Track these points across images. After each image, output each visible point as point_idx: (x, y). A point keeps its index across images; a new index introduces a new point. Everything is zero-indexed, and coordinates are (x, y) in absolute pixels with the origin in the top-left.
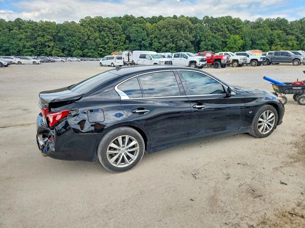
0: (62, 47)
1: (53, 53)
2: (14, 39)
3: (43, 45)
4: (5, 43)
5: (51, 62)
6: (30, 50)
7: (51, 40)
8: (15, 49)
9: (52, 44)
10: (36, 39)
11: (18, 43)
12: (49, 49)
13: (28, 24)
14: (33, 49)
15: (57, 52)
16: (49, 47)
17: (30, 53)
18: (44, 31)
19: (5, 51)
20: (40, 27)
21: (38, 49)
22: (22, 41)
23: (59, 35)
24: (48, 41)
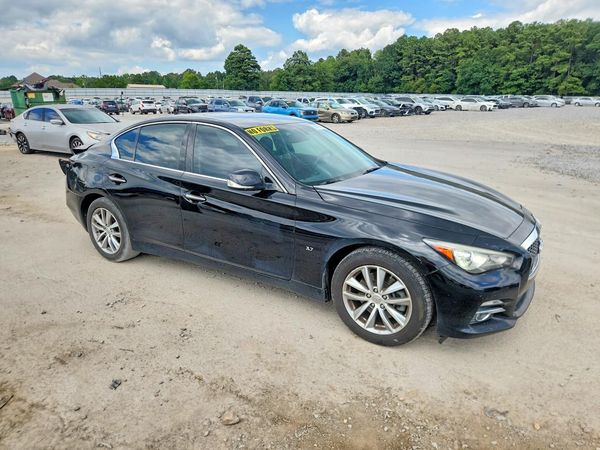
0: (587, 72)
1: (561, 87)
2: (495, 62)
3: (546, 71)
4: (477, 71)
5: (529, 106)
6: (516, 83)
7: (565, 61)
8: (489, 83)
9: (564, 68)
10: (535, 59)
11: (498, 70)
12: (554, 80)
13: (528, 32)
14: (522, 81)
15: (571, 85)
16: (557, 74)
17: (514, 89)
18: (558, 40)
19: (473, 86)
20: (552, 34)
21: (532, 81)
22: (508, 66)
23: (587, 46)
24: (559, 63)
